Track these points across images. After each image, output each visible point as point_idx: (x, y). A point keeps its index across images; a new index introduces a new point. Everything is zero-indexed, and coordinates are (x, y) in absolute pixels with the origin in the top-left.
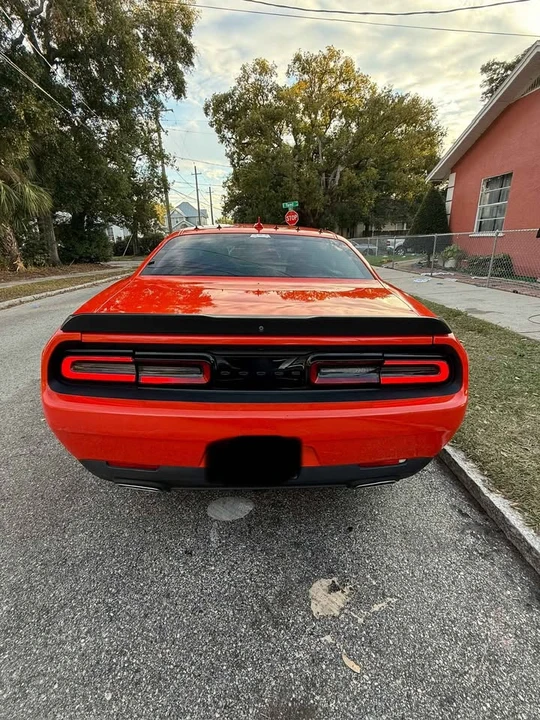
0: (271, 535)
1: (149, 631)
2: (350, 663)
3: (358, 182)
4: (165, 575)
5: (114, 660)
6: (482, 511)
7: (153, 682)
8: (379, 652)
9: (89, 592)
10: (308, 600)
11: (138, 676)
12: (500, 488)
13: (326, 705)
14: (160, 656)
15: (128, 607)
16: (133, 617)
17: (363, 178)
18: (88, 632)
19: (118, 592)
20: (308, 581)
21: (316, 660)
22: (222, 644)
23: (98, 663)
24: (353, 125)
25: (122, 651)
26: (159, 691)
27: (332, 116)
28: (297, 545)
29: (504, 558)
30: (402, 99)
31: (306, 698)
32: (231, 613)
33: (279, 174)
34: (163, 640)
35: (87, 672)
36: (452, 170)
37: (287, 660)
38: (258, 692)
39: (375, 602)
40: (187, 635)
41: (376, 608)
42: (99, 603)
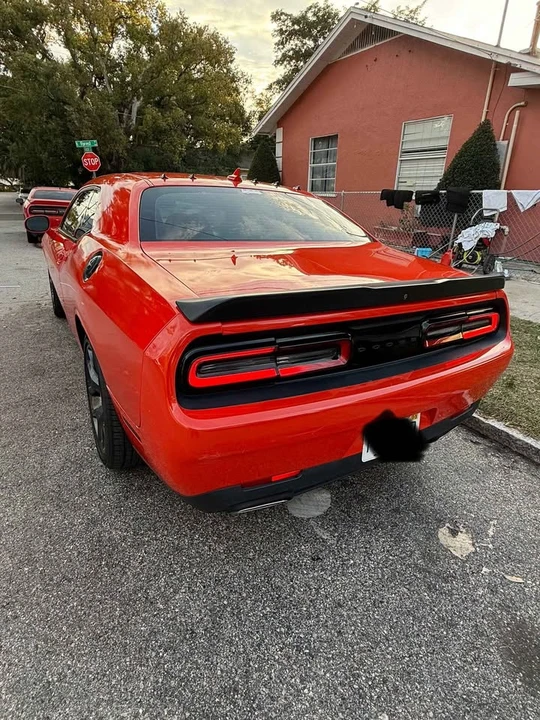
0: (369, 511)
1: (358, 644)
2: (514, 579)
3: (164, 124)
4: (317, 590)
5: (356, 687)
6: (484, 437)
7: (407, 680)
8: (520, 562)
9: (259, 645)
10: (447, 550)
11: (390, 685)
12: (490, 414)
13: (527, 616)
14: (389, 657)
15: (315, 635)
16: (329, 641)
17: (170, 120)
18: (302, 681)
19: (289, 628)
20: (432, 535)
21: (493, 591)
22: (424, 617)
23: (343, 699)
24: (143, 49)
25: (353, 675)
26: (419, 683)
27: (114, 33)
28: (397, 510)
29: (522, 465)
30: (200, 32)
31: (513, 618)
32: (406, 590)
33: (58, 100)
34: (377, 644)
35: (343, 713)
36: (279, 124)
37: (477, 600)
38: (483, 635)
39: (487, 529)
40: (391, 627)
41: (491, 533)
42: (282, 648)
